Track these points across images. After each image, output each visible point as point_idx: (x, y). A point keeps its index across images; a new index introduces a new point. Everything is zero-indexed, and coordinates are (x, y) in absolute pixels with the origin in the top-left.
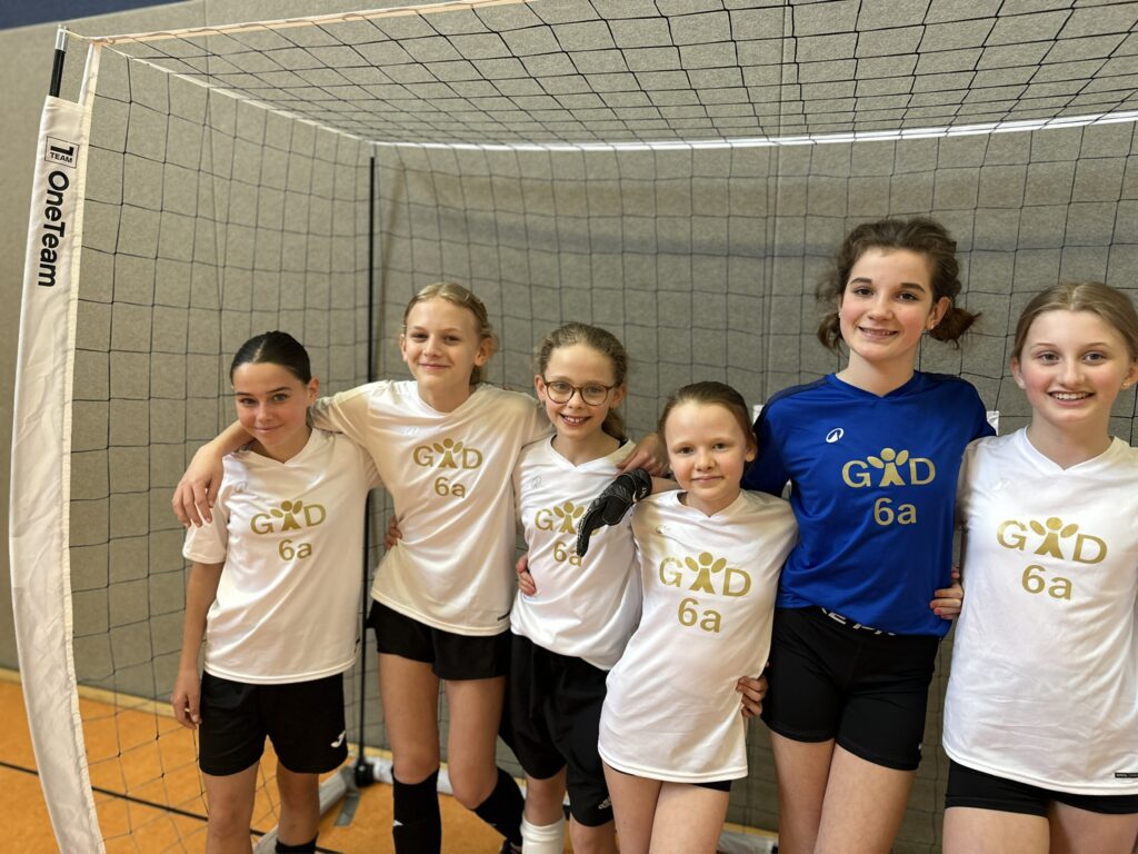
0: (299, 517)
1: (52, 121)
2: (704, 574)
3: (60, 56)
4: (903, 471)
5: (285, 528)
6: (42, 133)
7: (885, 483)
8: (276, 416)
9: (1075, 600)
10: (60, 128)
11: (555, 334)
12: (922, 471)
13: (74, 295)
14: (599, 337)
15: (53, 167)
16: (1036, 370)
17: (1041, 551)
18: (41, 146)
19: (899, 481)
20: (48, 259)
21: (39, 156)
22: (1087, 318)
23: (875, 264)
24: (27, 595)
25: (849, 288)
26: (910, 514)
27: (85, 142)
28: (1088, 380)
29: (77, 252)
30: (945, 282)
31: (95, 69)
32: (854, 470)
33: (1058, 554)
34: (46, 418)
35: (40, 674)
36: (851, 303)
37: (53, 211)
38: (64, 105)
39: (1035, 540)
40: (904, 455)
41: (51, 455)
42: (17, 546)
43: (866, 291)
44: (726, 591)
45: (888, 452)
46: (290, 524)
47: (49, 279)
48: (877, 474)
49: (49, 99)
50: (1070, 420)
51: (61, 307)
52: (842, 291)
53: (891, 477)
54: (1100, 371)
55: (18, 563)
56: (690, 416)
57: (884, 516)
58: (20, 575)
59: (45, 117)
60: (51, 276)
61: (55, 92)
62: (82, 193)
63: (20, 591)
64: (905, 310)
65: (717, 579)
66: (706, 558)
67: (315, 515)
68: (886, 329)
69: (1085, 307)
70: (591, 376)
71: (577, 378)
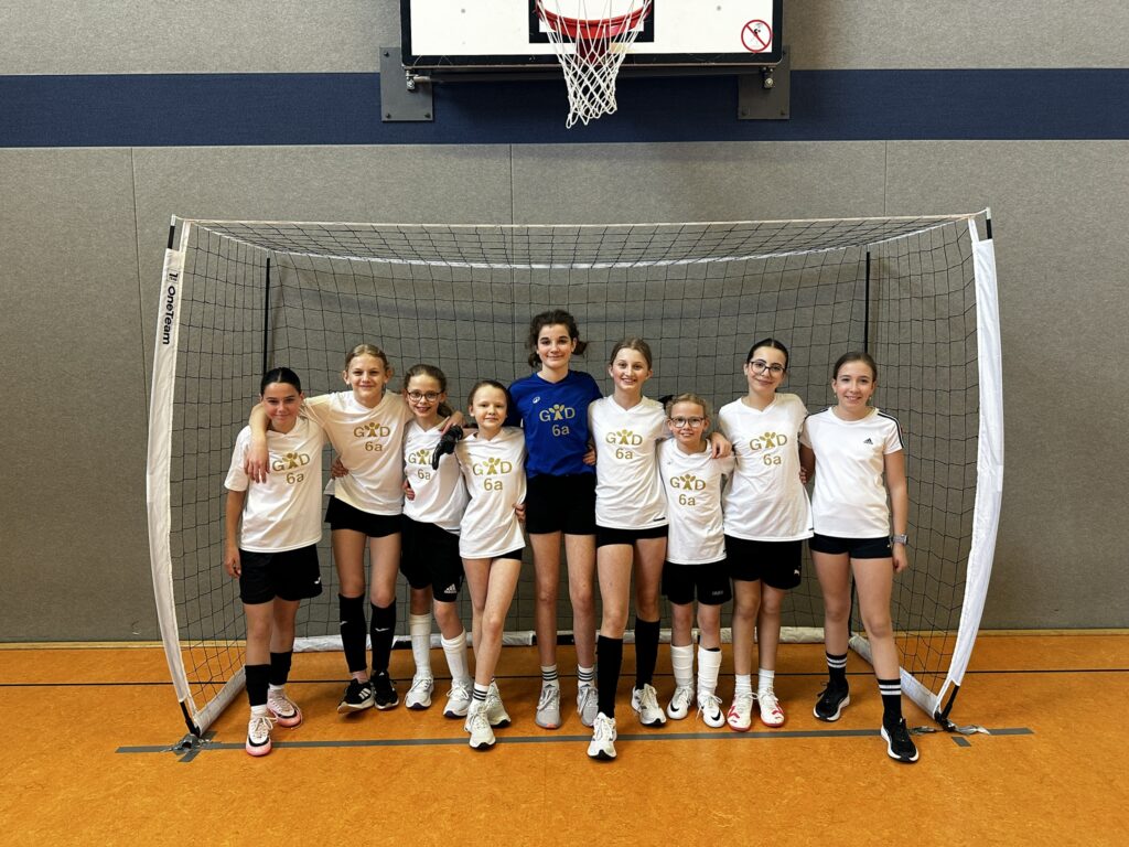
0: (297, 461)
1: (170, 261)
2: (492, 467)
3: (172, 228)
4: (562, 413)
5: (290, 467)
6: (165, 267)
7: (556, 419)
8: (288, 409)
9: (635, 458)
10: (173, 264)
11: (411, 370)
12: (570, 413)
13: (176, 348)
14: (432, 371)
15: (170, 284)
16: (617, 369)
17: (621, 443)
18: (165, 273)
19: (561, 418)
20: (167, 330)
21: (164, 279)
22: (636, 352)
23: (547, 331)
24: (155, 507)
25: (539, 342)
26: (566, 430)
27: (182, 270)
28: (635, 375)
29: (178, 327)
30: (573, 333)
31: (187, 234)
32: (545, 414)
33: (627, 443)
34: (163, 412)
35: (159, 550)
36: (542, 348)
37: (170, 306)
38: (175, 253)
39: (619, 439)
40: (563, 406)
41: (165, 433)
42: (151, 480)
43: (547, 342)
44: (502, 472)
45: (556, 406)
46: (293, 465)
47: (167, 340)
48: (553, 415)
49: (168, 250)
50: (629, 389)
51: (170, 355)
52: (536, 343)
53: (558, 416)
54: (639, 372)
55: (152, 490)
56: (486, 393)
57: (557, 432)
58: (152, 495)
59: (166, 259)
60: (168, 339)
61: (170, 247)
62: (180, 296)
63: (152, 504)
64: (563, 347)
65: (498, 468)
66: (491, 460)
67: (305, 459)
68: (558, 355)
69: (636, 348)
70: (430, 389)
71: (423, 390)
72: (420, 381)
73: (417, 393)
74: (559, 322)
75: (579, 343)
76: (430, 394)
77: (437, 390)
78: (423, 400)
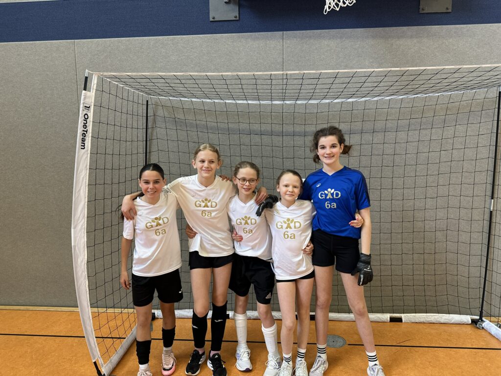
0: (161, 222)
1: (85, 98)
2: (289, 224)
3: (86, 78)
4: (332, 194)
6: (82, 102)
7: (328, 198)
8: (155, 188)
10: (87, 100)
12: (337, 194)
13: (89, 152)
14: (253, 166)
15: (85, 113)
18: (81, 106)
19: (331, 197)
20: (83, 140)
21: (81, 109)
23: (325, 141)
24: (77, 248)
25: (319, 148)
26: (334, 205)
27: (93, 104)
29: (90, 138)
30: (341, 141)
31: (96, 82)
32: (322, 194)
34: (82, 191)
35: (80, 274)
36: (320, 151)
37: (85, 126)
38: (88, 93)
40: (333, 190)
41: (82, 203)
43: (323, 147)
45: (329, 190)
46: (158, 224)
47: (83, 147)
48: (326, 195)
49: (84, 91)
51: (86, 156)
52: (317, 148)
55: (75, 238)
57: (328, 206)
58: (75, 241)
59: (82, 97)
60: (84, 146)
61: (85, 89)
62: (92, 120)
63: (75, 246)
64: (335, 150)
65: (291, 225)
66: (288, 220)
67: (166, 220)
68: (331, 156)
70: (252, 177)
71: (248, 177)
72: (246, 172)
73: (244, 179)
74: (331, 134)
75: (345, 146)
76: (251, 180)
77: (255, 177)
78: (247, 183)
